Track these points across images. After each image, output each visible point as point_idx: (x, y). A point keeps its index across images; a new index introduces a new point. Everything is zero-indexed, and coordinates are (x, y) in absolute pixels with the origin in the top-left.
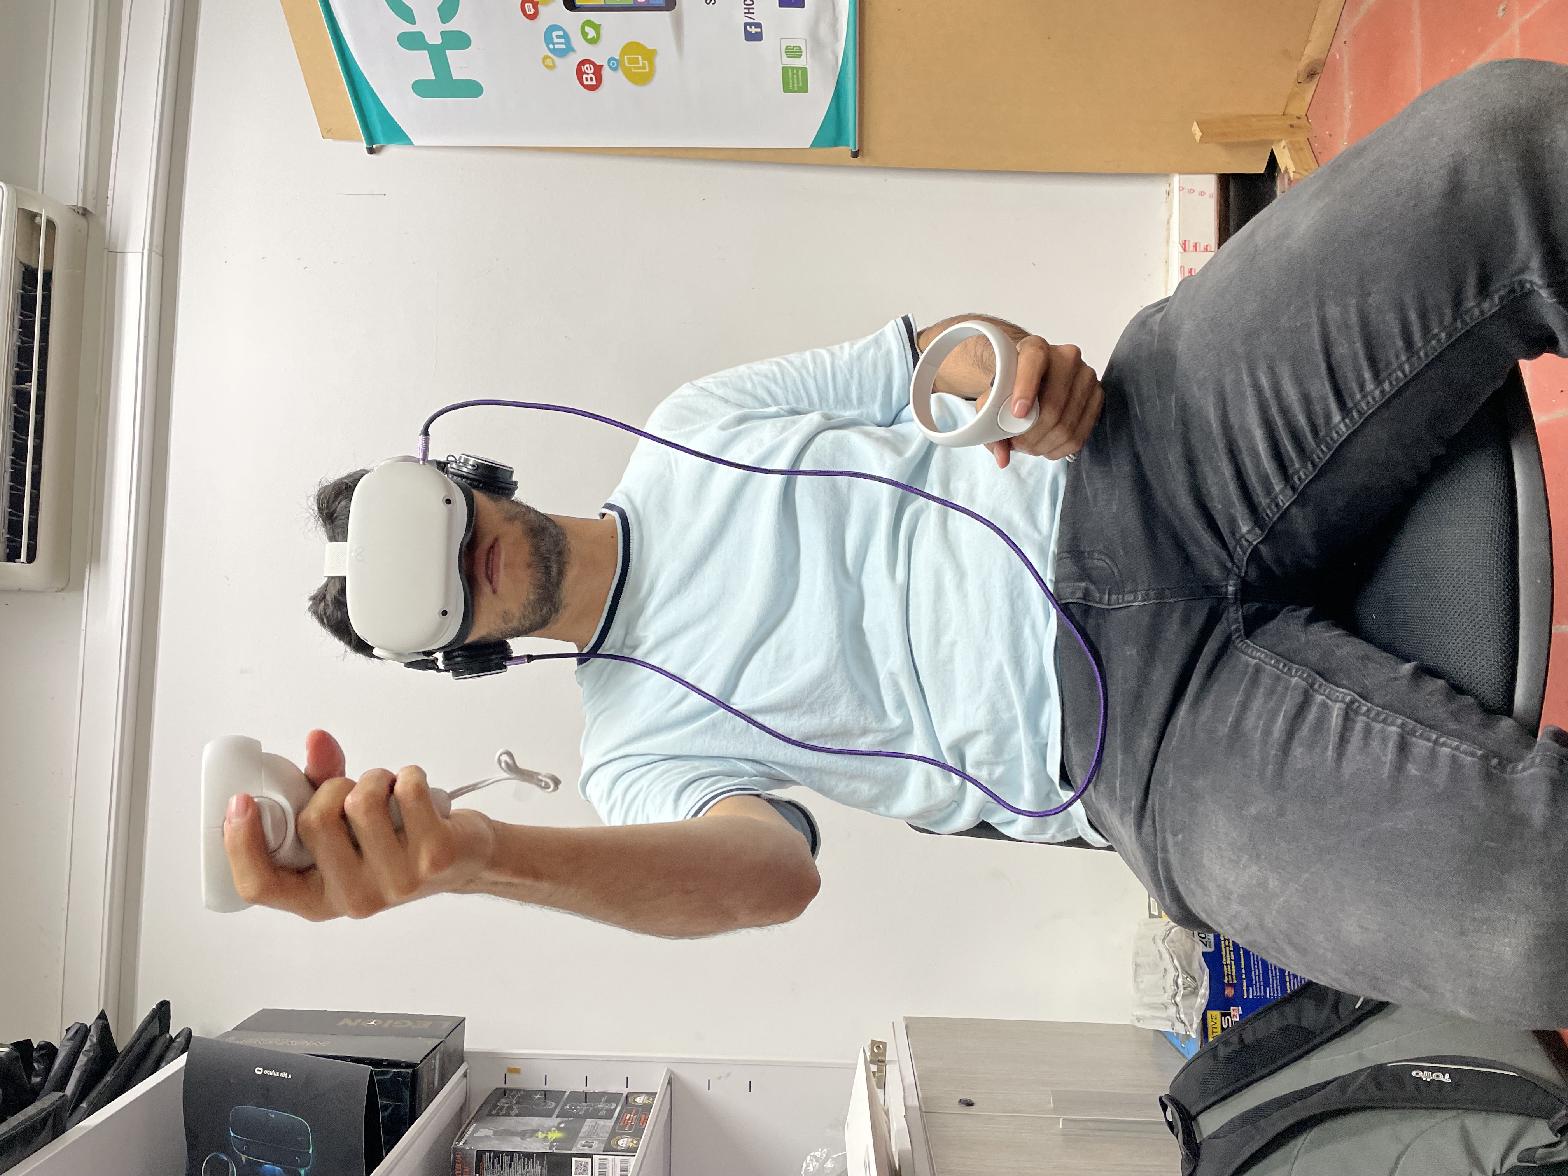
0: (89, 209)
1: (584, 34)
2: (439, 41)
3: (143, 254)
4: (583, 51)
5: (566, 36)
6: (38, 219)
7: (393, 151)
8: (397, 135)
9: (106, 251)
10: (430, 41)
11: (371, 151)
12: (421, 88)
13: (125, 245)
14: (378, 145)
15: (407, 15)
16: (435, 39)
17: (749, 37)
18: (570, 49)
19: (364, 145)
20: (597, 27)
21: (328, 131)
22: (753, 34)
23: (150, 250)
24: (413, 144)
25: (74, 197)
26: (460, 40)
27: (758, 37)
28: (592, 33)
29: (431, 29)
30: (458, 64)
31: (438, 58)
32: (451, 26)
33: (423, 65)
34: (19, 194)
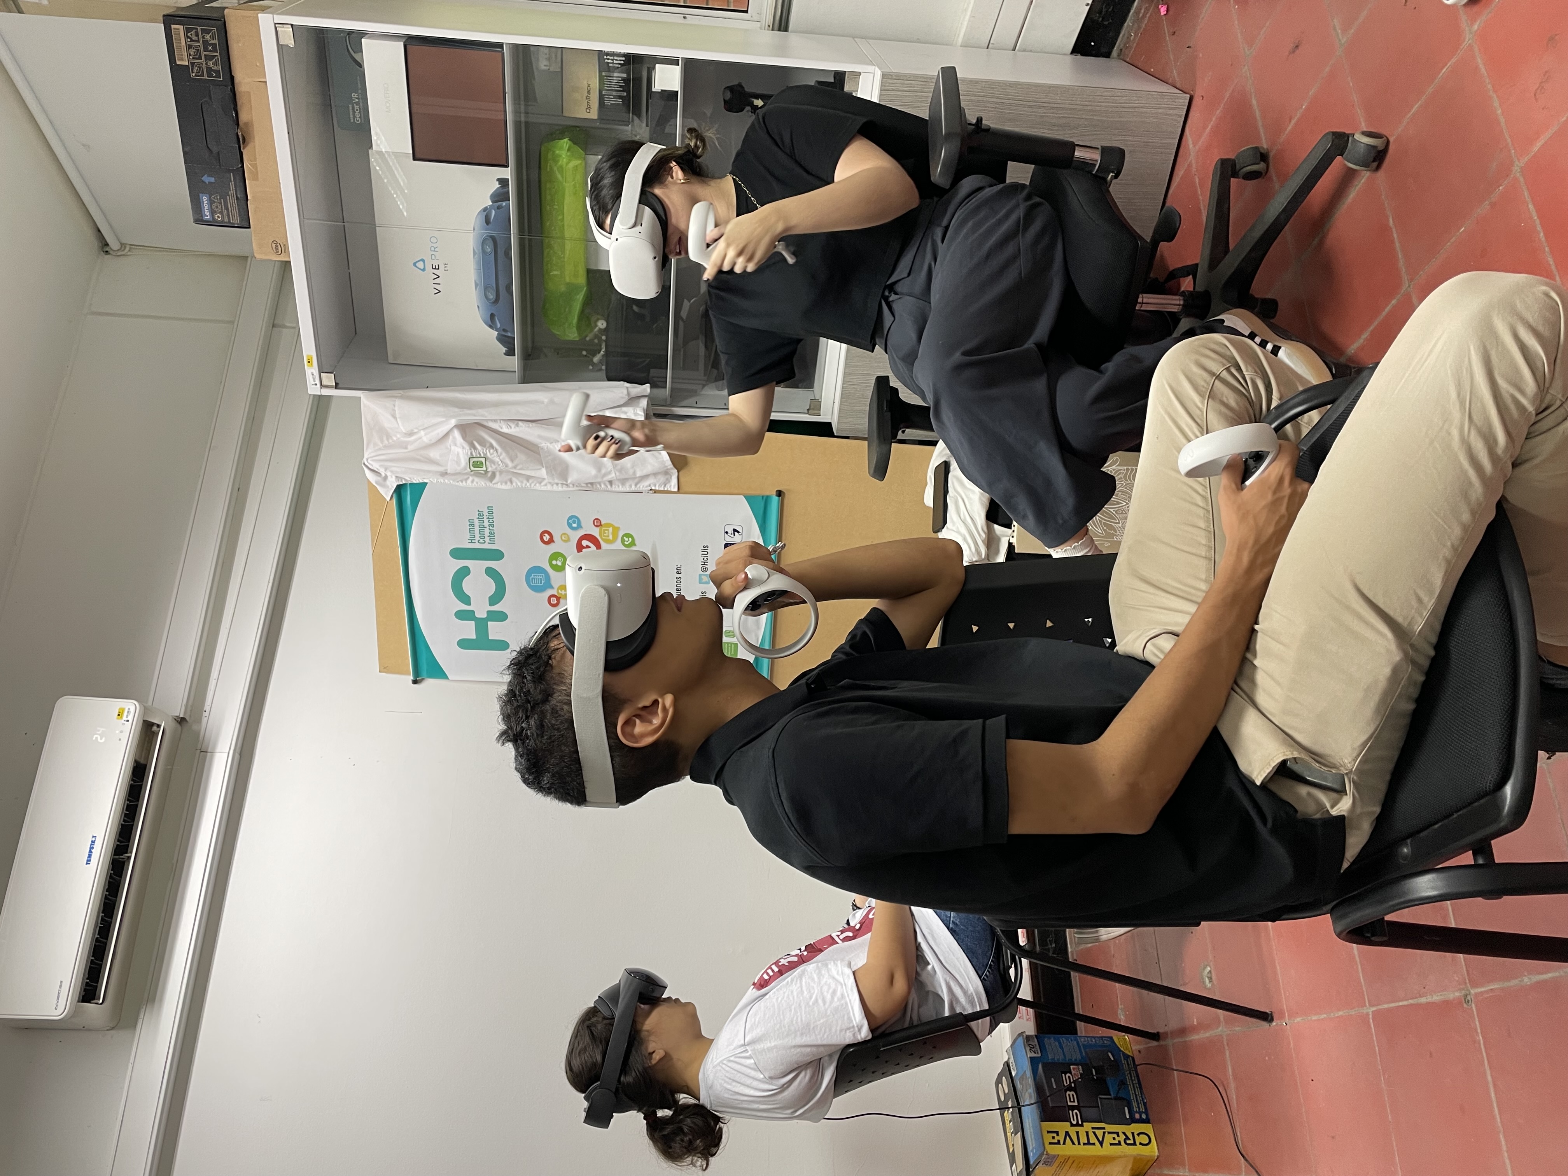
0: (187, 719)
2: (485, 616)
3: (229, 753)
6: (155, 728)
7: (430, 684)
8: (438, 672)
9: (199, 751)
10: (478, 615)
11: (415, 682)
12: (464, 644)
13: (215, 746)
14: (420, 678)
15: (466, 600)
16: (481, 614)
19: (411, 678)
21: (385, 668)
23: (235, 750)
24: (448, 679)
25: (179, 711)
26: (501, 617)
29: (481, 609)
30: (495, 631)
31: (481, 626)
32: (495, 608)
33: (469, 630)
34: (146, 710)
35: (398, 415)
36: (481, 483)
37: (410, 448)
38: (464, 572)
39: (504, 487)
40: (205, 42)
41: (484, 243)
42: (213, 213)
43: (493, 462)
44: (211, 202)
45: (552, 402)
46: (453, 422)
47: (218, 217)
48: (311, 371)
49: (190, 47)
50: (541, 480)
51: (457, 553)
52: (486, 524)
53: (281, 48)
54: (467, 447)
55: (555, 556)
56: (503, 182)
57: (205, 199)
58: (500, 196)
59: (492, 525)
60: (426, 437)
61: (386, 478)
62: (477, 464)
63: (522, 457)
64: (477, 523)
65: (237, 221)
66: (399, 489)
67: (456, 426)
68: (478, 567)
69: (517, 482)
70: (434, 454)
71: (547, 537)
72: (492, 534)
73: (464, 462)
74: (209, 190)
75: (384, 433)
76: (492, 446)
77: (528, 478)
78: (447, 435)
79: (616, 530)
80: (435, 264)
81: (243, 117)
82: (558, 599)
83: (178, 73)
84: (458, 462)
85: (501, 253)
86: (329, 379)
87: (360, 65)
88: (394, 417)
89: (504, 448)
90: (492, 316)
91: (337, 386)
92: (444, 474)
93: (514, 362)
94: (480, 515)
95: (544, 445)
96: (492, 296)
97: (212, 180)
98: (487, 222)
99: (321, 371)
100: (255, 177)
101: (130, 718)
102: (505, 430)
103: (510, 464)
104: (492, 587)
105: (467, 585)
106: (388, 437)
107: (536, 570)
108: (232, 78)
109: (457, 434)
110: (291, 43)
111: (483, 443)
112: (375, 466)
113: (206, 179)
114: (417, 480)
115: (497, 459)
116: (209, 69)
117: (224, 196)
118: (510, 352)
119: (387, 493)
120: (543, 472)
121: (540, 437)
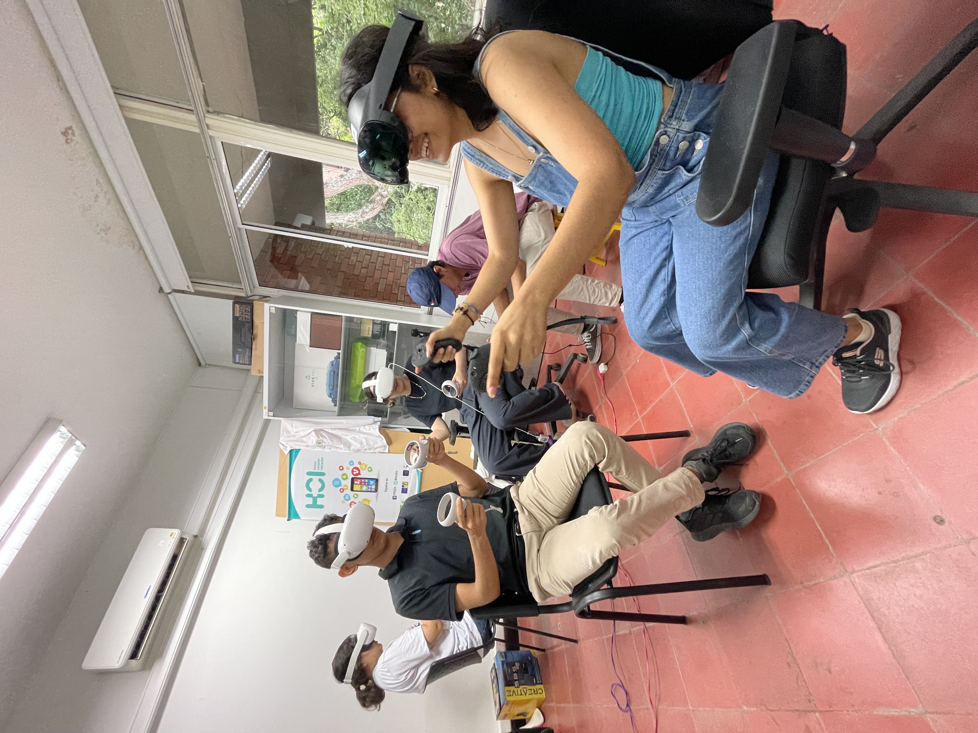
0: (198, 536)
1: (354, 496)
3: (212, 549)
4: (352, 499)
5: (349, 497)
6: (184, 540)
7: (294, 521)
8: (297, 516)
9: (201, 548)
10: (314, 496)
11: (288, 520)
12: (308, 506)
13: (207, 546)
14: (290, 519)
15: (310, 490)
16: (315, 495)
17: (393, 498)
18: (349, 499)
19: (287, 518)
20: (357, 495)
21: (278, 515)
22: (394, 498)
23: (215, 548)
24: (300, 519)
25: (195, 533)
26: (322, 496)
27: (396, 499)
28: (356, 496)
29: (315, 493)
30: (320, 501)
31: (315, 500)
32: (321, 493)
33: (310, 501)
34: (182, 533)
35: (294, 426)
36: (320, 449)
37: (297, 437)
38: (311, 480)
39: (328, 451)
40: (246, 311)
41: (331, 371)
42: (239, 360)
43: (325, 442)
44: (239, 357)
45: (347, 423)
46: (312, 429)
47: (241, 362)
48: (265, 411)
49: (240, 311)
50: (341, 449)
51: (309, 474)
52: (320, 463)
53: (270, 313)
54: (316, 438)
55: (344, 475)
56: (339, 354)
57: (237, 356)
58: (337, 358)
59: (322, 463)
60: (303, 434)
61: (287, 447)
62: (319, 443)
63: (335, 441)
64: (317, 463)
65: (247, 363)
66: (291, 451)
67: (314, 430)
68: (316, 478)
69: (333, 449)
70: (304, 439)
71: (341, 468)
72: (322, 467)
73: (314, 442)
74: (240, 353)
75: (288, 432)
76: (325, 437)
77: (337, 448)
78: (310, 433)
79: (366, 466)
80: (313, 377)
81: (255, 332)
82: (343, 490)
83: (235, 319)
84: (312, 442)
85: (336, 374)
86: (271, 414)
87: (296, 318)
88: (292, 426)
89: (330, 438)
90: (331, 394)
91: (274, 416)
92: (308, 446)
93: (336, 409)
94: (319, 460)
95: (343, 437)
96: (331, 387)
97: (241, 350)
98: (332, 365)
99: (269, 411)
100: (256, 350)
101: (175, 536)
102: (330, 431)
103: (331, 443)
104: (320, 485)
105: (311, 485)
106: (289, 433)
107: (337, 479)
108: (253, 321)
109: (313, 433)
110: (274, 312)
111: (322, 436)
112: (283, 443)
113: (239, 350)
114: (297, 448)
115: (326, 441)
116: (245, 318)
117: (244, 355)
118: (335, 405)
119: (286, 452)
120: (342, 446)
121: (342, 434)
